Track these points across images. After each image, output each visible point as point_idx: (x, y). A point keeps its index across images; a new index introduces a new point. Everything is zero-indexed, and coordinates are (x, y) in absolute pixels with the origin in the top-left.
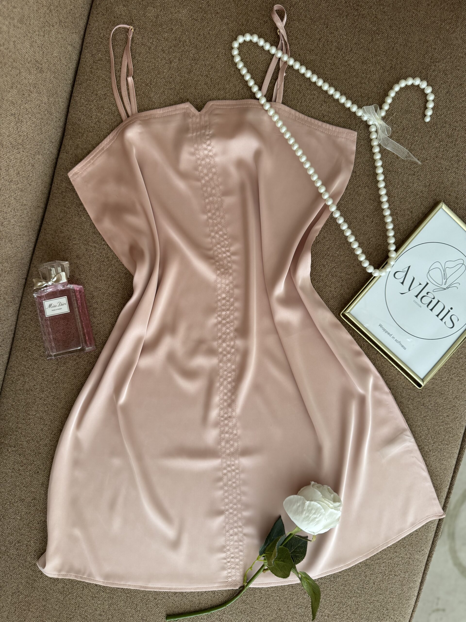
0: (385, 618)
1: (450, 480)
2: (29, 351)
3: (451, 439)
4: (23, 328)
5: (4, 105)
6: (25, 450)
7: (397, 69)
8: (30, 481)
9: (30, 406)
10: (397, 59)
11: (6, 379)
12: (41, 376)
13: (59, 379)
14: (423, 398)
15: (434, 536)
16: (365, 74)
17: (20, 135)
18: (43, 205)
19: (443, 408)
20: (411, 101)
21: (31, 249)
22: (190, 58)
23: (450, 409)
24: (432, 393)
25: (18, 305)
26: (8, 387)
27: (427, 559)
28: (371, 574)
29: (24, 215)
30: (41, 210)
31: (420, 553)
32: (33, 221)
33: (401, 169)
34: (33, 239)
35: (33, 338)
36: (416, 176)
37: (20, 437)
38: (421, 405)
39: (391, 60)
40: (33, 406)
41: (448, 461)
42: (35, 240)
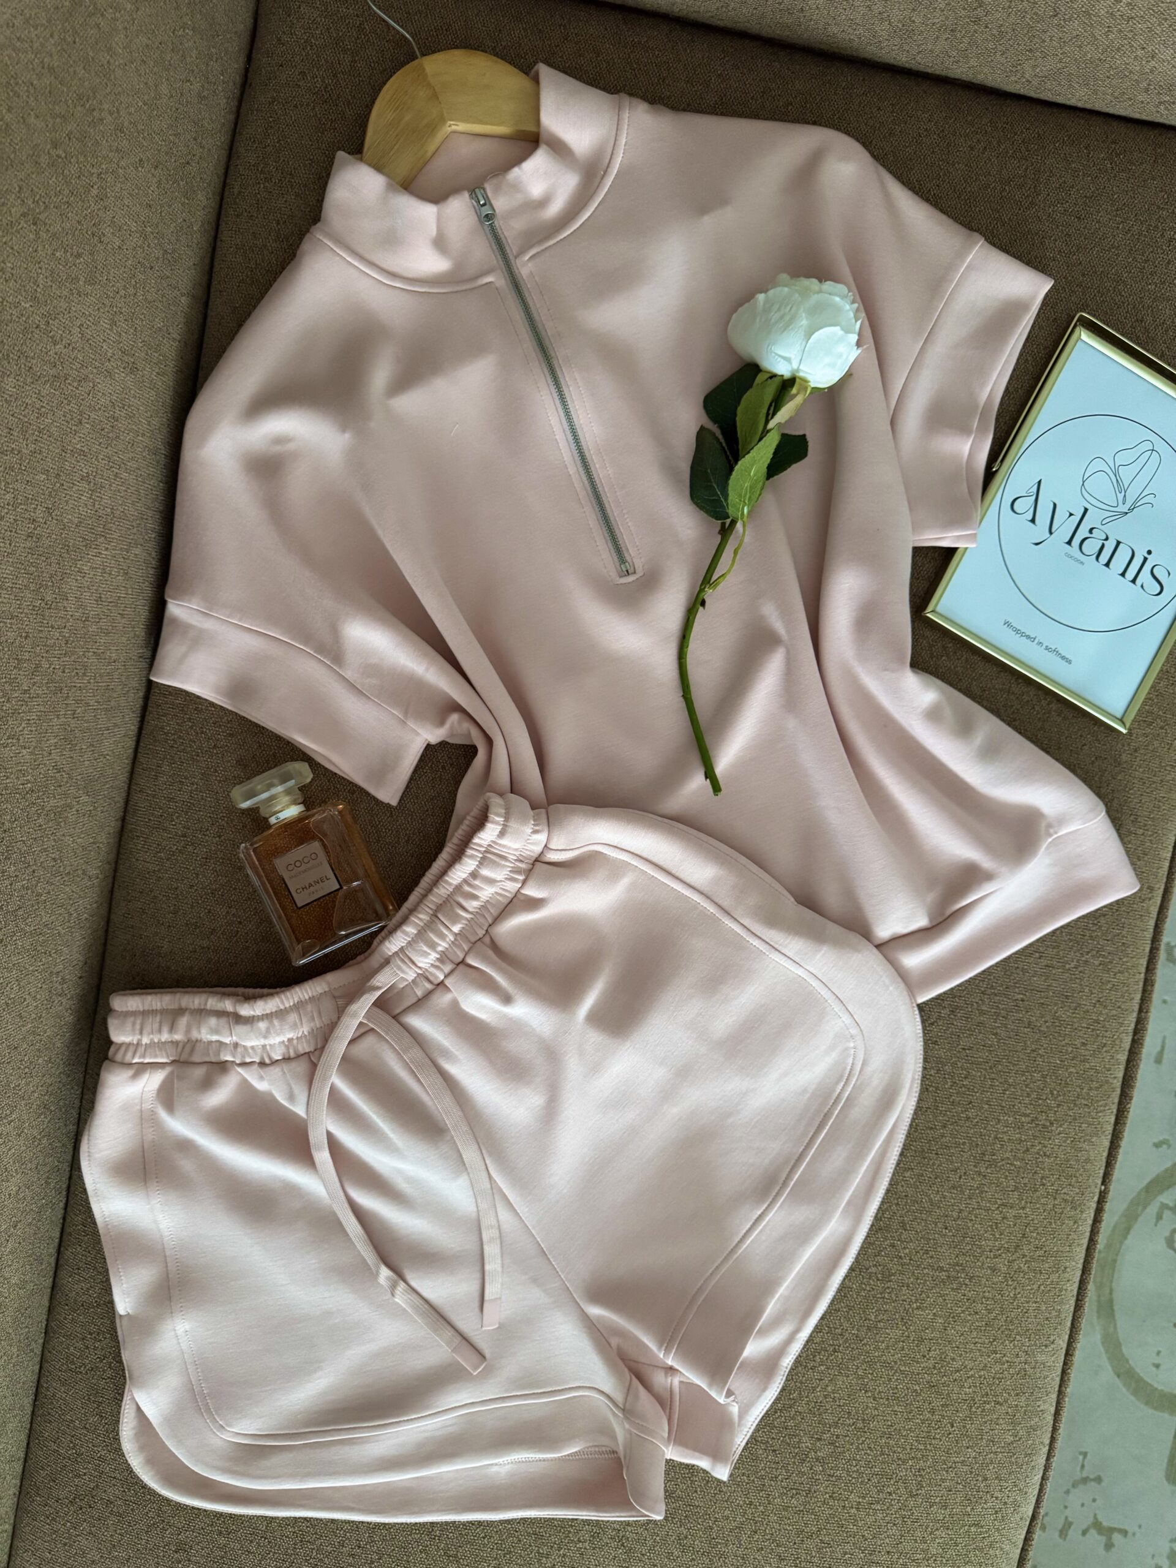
0: (981, 1498)
3: (1096, 1092)
4: (124, 930)
5: (66, 463)
14: (1028, 1012)
15: (1075, 1308)
17: (100, 517)
21: (130, 751)
23: (1087, 1028)
27: (1064, 1361)
28: (942, 1406)
31: (1047, 1350)
32: (132, 691)
34: (133, 728)
41: (1092, 1142)
42: (136, 730)
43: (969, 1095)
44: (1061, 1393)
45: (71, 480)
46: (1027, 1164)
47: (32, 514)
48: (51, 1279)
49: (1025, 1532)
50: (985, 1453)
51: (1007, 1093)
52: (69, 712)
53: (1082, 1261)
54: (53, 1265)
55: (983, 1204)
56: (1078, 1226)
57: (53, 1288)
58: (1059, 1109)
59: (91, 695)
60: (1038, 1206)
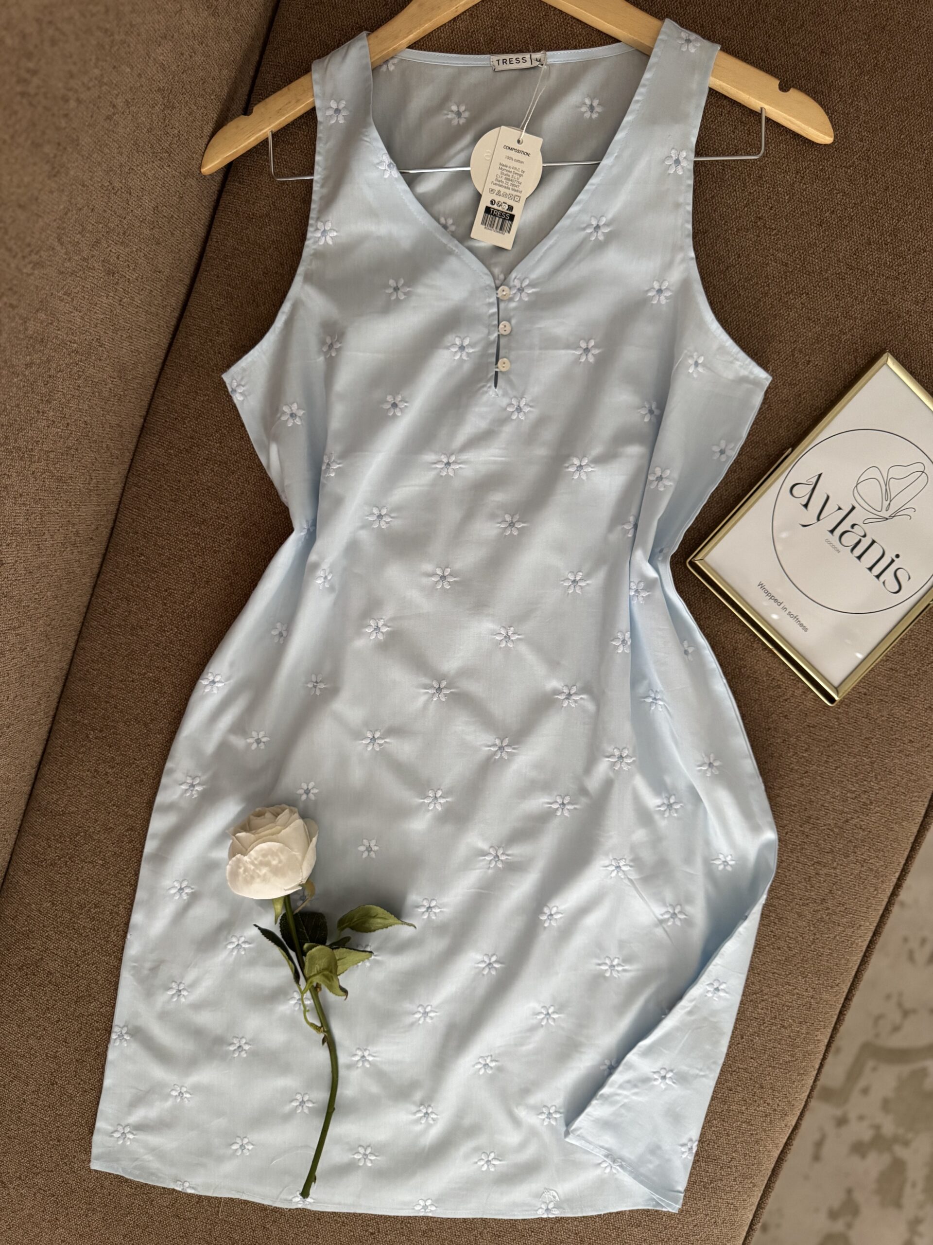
0: (756, 1101)
1: (903, 862)
2: (141, 554)
3: (913, 784)
4: (132, 510)
5: (148, 68)
6: (121, 738)
7: (885, 70)
8: (126, 795)
9: (137, 657)
10: (889, 49)
11: (93, 604)
12: (161, 602)
13: (196, 610)
14: (868, 704)
15: (861, 963)
16: (824, 75)
17: (168, 133)
18: (187, 281)
19: (903, 726)
20: (906, 136)
21: (160, 361)
22: (493, 14)
23: (916, 728)
24: (886, 696)
25: (126, 466)
26: (95, 620)
27: (843, 1004)
29: (156, 291)
30: (182, 289)
31: (832, 990)
32: (169, 307)
33: (874, 265)
34: (165, 342)
35: (152, 530)
36: (901, 281)
37: (112, 713)
38: (863, 717)
39: (878, 52)
40: (142, 658)
41: (902, 825)
42: (167, 345)
43: (806, 765)
44: (835, 1030)
45: (151, 86)
46: (845, 832)
47: (114, 100)
48: (30, 788)
49: (786, 1138)
50: (765, 1066)
51: (839, 769)
52: (117, 297)
53: (875, 924)
54: (33, 776)
55: (802, 859)
56: (878, 893)
57: (30, 795)
58: (880, 792)
59: (137, 291)
60: (847, 869)
